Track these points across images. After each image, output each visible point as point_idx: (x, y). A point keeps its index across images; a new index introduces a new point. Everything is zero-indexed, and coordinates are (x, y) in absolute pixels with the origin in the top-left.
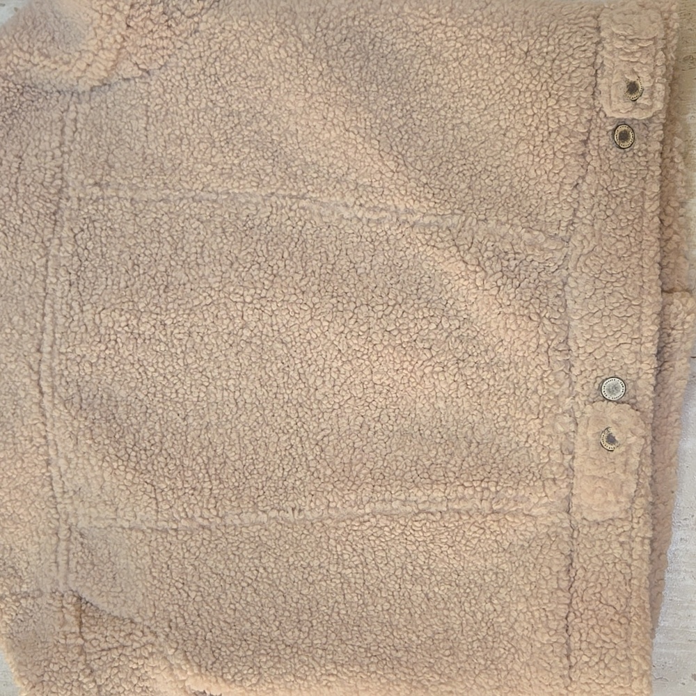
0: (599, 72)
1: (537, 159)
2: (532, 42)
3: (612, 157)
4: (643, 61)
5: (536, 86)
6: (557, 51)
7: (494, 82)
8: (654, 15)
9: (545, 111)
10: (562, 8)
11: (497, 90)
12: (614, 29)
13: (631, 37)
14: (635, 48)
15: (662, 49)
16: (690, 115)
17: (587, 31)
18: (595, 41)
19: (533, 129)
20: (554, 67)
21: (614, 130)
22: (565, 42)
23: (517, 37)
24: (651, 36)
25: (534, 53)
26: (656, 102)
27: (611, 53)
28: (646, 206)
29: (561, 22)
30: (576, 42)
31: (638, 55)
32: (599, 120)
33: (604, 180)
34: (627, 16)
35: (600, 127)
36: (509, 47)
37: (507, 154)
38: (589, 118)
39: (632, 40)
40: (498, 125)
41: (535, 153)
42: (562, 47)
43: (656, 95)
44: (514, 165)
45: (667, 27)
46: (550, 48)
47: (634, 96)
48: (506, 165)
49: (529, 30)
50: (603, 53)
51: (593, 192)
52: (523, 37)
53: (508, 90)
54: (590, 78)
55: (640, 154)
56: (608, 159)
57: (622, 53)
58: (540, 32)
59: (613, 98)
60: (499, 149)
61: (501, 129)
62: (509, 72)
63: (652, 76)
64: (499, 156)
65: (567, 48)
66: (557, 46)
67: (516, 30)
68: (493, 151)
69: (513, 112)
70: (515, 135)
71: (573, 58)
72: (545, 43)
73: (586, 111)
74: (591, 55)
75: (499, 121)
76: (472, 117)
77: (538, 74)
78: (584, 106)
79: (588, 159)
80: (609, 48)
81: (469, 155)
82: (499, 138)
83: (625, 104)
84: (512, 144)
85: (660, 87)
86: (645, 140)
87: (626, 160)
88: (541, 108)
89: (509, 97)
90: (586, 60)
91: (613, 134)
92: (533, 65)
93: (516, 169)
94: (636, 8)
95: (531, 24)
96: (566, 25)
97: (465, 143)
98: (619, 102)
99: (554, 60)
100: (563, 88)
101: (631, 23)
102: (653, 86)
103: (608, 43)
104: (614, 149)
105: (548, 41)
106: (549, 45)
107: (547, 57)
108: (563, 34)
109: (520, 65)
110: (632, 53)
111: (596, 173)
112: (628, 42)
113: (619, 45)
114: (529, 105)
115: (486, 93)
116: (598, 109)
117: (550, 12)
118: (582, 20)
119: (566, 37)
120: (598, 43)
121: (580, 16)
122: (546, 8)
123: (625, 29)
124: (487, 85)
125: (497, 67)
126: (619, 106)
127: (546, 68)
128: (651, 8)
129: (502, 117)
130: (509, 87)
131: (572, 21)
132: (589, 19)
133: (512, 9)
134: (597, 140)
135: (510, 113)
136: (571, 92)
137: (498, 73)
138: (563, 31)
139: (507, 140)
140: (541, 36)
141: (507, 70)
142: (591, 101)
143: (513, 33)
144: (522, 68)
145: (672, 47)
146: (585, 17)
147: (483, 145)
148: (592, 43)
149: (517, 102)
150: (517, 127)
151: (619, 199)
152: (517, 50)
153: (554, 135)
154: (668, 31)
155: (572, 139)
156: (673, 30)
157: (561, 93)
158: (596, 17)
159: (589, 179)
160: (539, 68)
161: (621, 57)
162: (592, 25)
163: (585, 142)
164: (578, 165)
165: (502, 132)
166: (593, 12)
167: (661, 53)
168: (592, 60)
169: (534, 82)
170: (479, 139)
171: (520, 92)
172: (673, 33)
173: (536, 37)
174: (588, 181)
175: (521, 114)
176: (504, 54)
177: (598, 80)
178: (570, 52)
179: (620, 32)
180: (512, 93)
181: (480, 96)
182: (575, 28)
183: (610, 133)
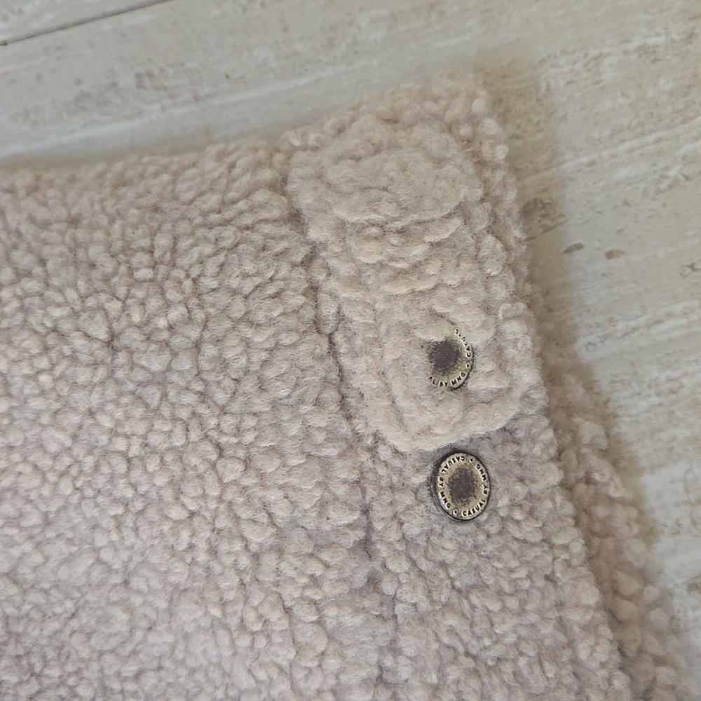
0: (338, 338)
1: (244, 642)
2: (114, 307)
3: (450, 557)
4: (452, 279)
5: (169, 434)
6: (199, 315)
7: (41, 447)
8: (435, 139)
9: (220, 499)
10: (174, 182)
11: (60, 467)
12: (342, 213)
13: (398, 225)
14: (418, 251)
15: (490, 230)
16: (582, 341)
17: (266, 236)
18: (298, 258)
19: (202, 557)
20: (205, 365)
21: (432, 481)
22: (214, 284)
23: (67, 303)
24: (450, 206)
25: (132, 337)
26: (516, 371)
27: (356, 281)
28: (583, 654)
29: (183, 227)
30: (246, 276)
31: (432, 269)
32: (382, 471)
33: (451, 631)
34: (366, 163)
35: (392, 488)
36: (51, 340)
37: (152, 638)
38: (354, 476)
39: (401, 232)
40: (99, 561)
41: (233, 622)
42: (208, 298)
43: (510, 352)
44: (182, 662)
45: (482, 164)
46: (176, 314)
47: (456, 376)
48: (160, 668)
49: (95, 274)
50: (333, 284)
51: (433, 679)
52: (83, 298)
53: (89, 461)
54: (319, 367)
55: (518, 515)
56: (443, 565)
57: (384, 274)
58: (131, 271)
59: (402, 403)
60: (125, 629)
61: (110, 570)
62: (74, 410)
63: (487, 308)
64: (129, 647)
65: (223, 299)
66: (194, 301)
67: (55, 281)
68: (110, 636)
69: (129, 521)
70: (155, 583)
71: (251, 324)
72: (154, 303)
73: (339, 464)
74: (300, 300)
75: (96, 550)
76: (16, 552)
77: (165, 396)
78: (331, 451)
79: (388, 587)
80: (345, 269)
81: (46, 662)
82: (115, 597)
83: (440, 410)
84: (157, 610)
85: (514, 329)
86: (517, 471)
87: (490, 548)
88: (204, 496)
89: (100, 481)
90: (292, 321)
91: (433, 493)
92: (140, 376)
93: (193, 671)
94: (381, 133)
95: (96, 252)
96: (201, 232)
97: (20, 629)
98: (422, 409)
99: (197, 346)
100: (250, 422)
101: (383, 181)
102: (498, 333)
103: (337, 256)
104: (448, 533)
105: (163, 293)
106: (168, 305)
107: (177, 341)
108: (201, 262)
109: (102, 383)
110: (416, 267)
111: (422, 620)
112: (394, 240)
113: (370, 253)
114: (168, 495)
115: (30, 482)
116: (369, 441)
117: (142, 202)
118: (241, 205)
119: (211, 268)
120: (308, 262)
121: (232, 195)
122: (130, 193)
123: (373, 205)
124: (25, 460)
125: (36, 404)
126: (427, 418)
127: (181, 373)
128: (420, 120)
129: (101, 540)
130: (90, 453)
131: (214, 217)
132: (260, 196)
133: (32, 220)
134: (395, 525)
135: (119, 527)
136: (277, 426)
137: (45, 419)
138: (195, 253)
139: (137, 600)
140: (139, 283)
141: (68, 407)
142: (344, 429)
143: (48, 294)
144: (111, 392)
145: (509, 214)
146: (247, 196)
147: (74, 624)
148: (294, 265)
149: (129, 493)
150: (155, 559)
151: (508, 668)
152: (79, 342)
153: (270, 561)
154: (488, 174)
155: (325, 556)
156: (496, 167)
157: (249, 438)
158: (279, 186)
159: (409, 645)
160: (161, 380)
161: (388, 288)
162: (276, 213)
163: (365, 547)
164: (367, 621)
165: (117, 579)
166: (266, 175)
167: (490, 239)
168: (309, 313)
169: (158, 425)
170: (58, 610)
171: (129, 461)
172: (499, 175)
173: (122, 292)
174: (409, 651)
175: (151, 523)
176: (44, 363)
177: (345, 361)
178: (238, 309)
179: (364, 218)
180: (105, 469)
181: (16, 492)
182: (229, 235)
183: (424, 493)
